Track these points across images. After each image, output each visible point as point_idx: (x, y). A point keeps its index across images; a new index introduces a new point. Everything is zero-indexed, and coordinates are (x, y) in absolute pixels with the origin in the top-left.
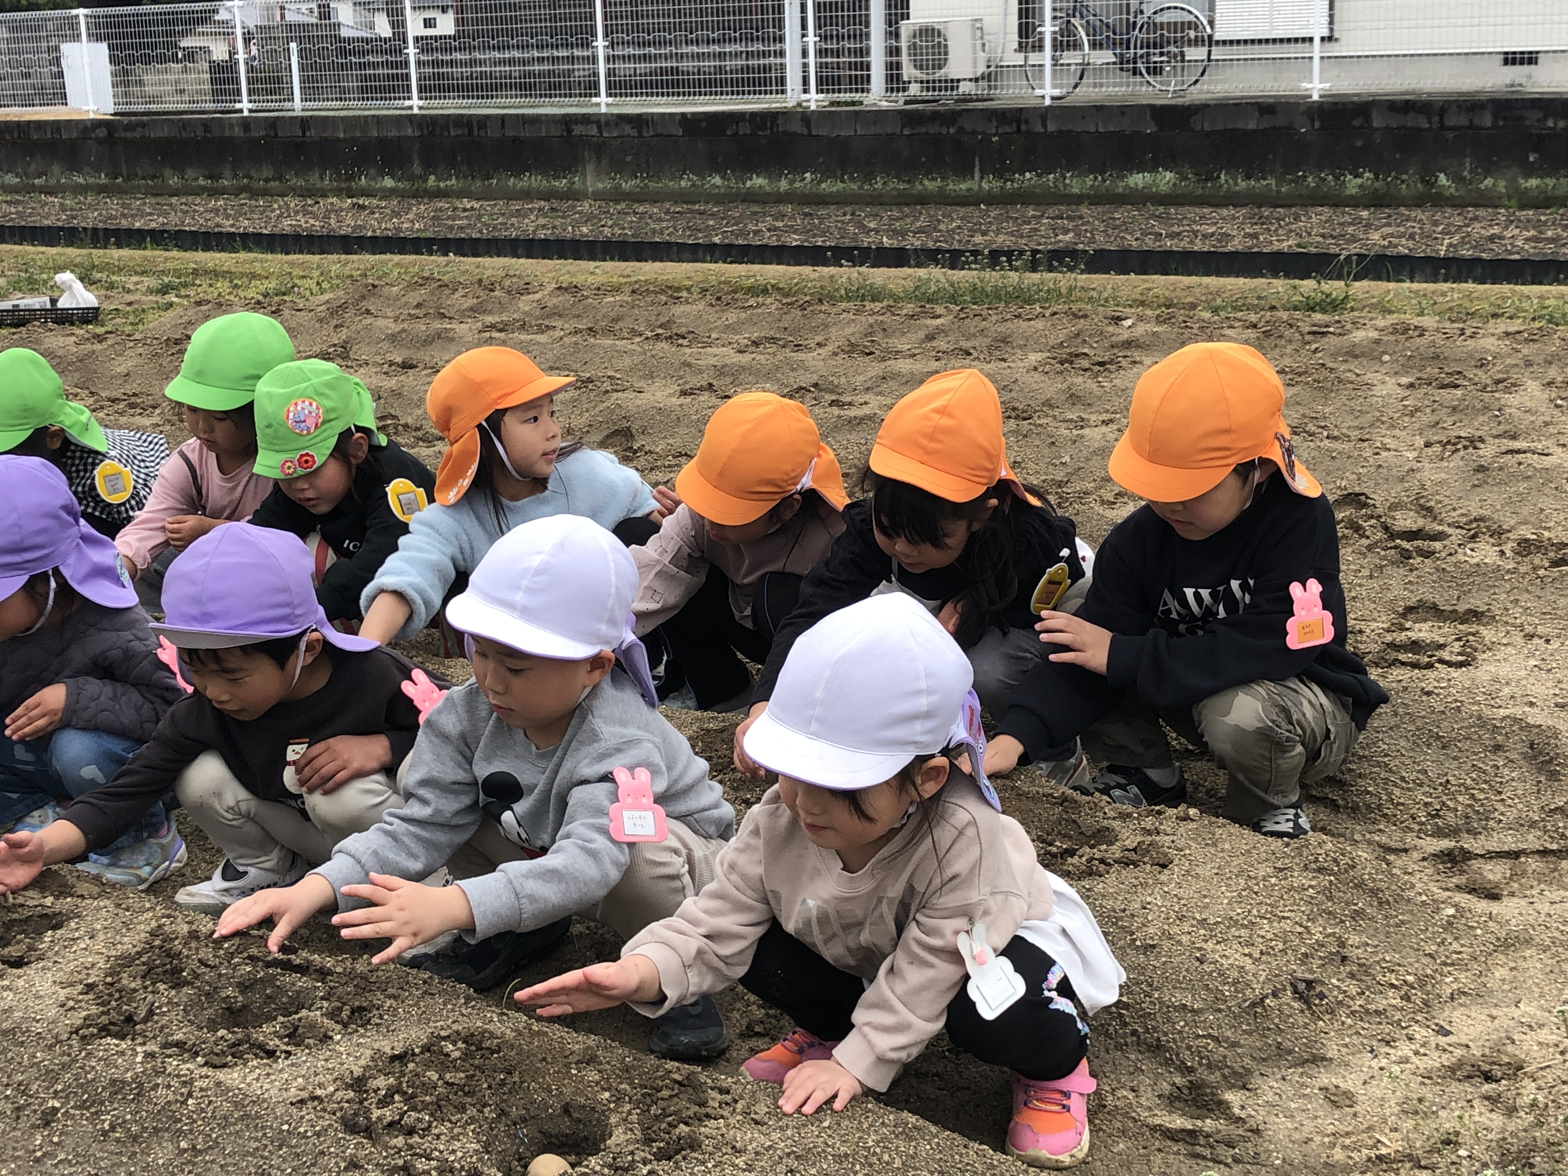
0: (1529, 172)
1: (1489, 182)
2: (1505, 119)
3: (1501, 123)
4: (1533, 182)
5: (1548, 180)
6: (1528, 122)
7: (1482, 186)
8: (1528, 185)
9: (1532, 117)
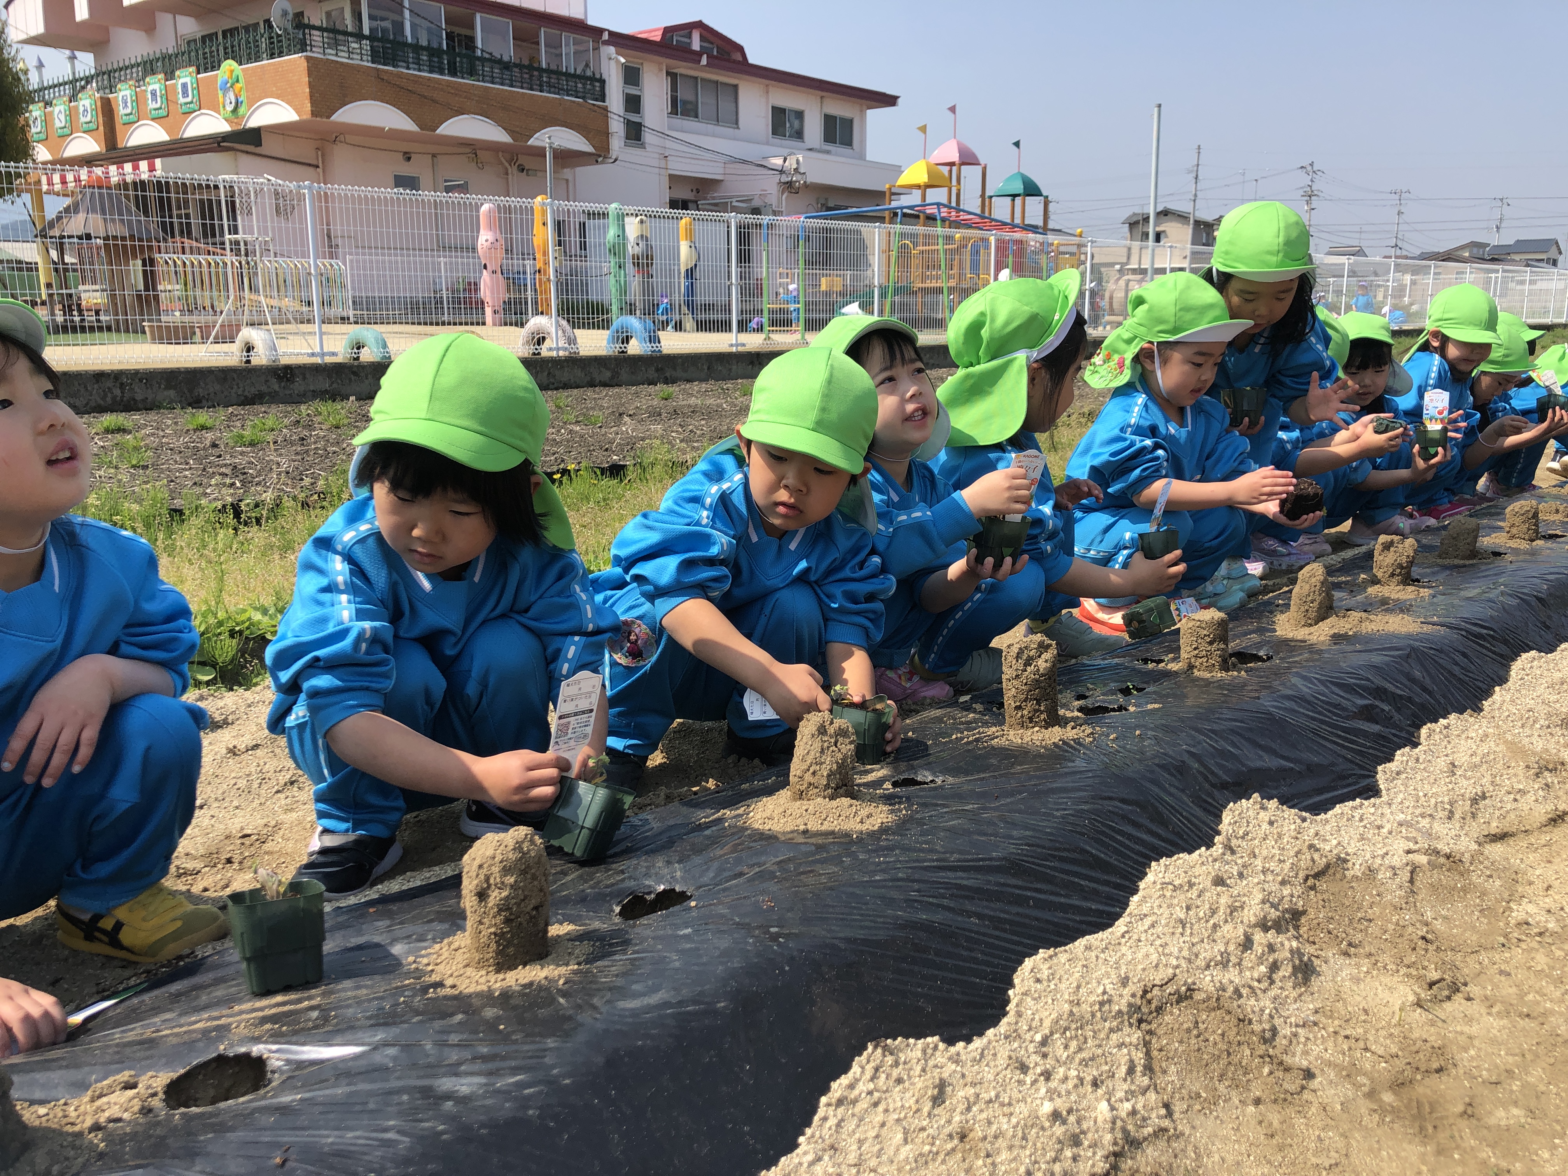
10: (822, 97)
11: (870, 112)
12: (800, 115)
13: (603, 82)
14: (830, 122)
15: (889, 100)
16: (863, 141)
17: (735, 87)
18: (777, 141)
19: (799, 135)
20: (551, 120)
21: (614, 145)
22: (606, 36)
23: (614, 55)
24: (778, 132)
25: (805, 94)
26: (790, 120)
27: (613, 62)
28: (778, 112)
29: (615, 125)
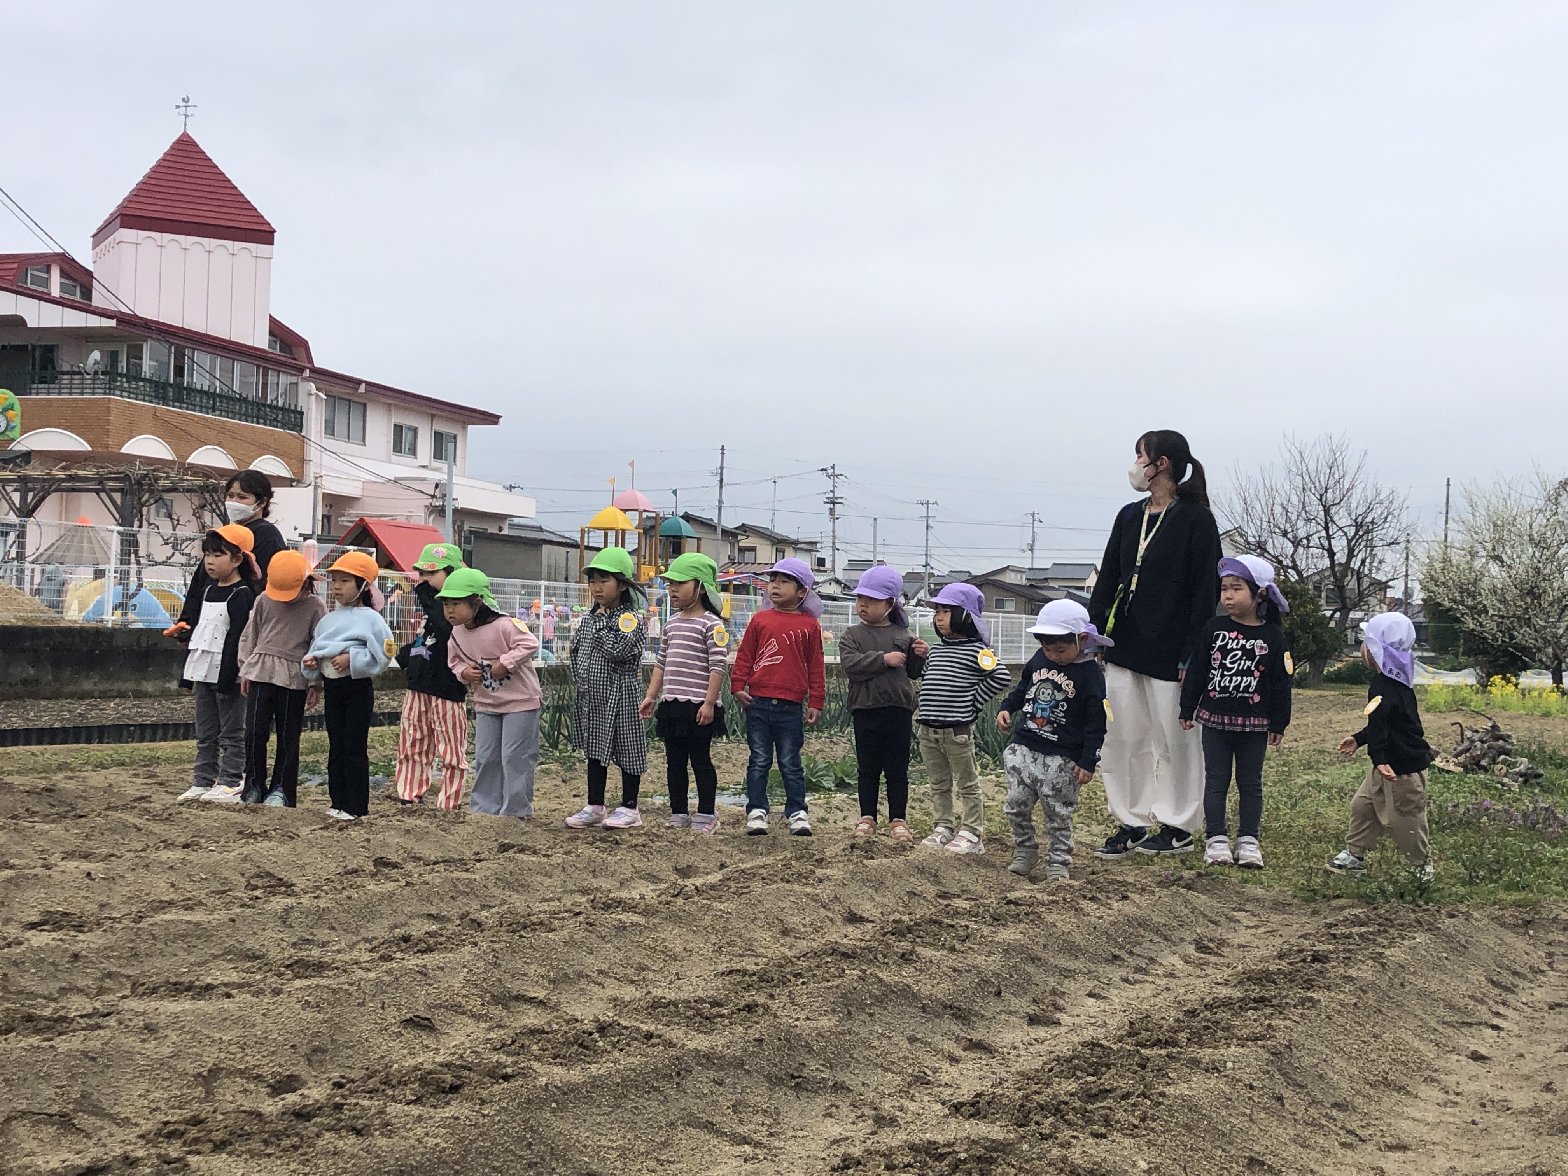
10: (432, 415)
11: (471, 428)
12: (415, 430)
13: (302, 413)
14: (439, 438)
15: (492, 419)
16: (464, 458)
17: (365, 405)
18: (395, 458)
19: (413, 452)
20: (265, 449)
21: (311, 471)
22: (307, 373)
23: (314, 391)
24: (398, 448)
25: (419, 413)
26: (407, 437)
27: (313, 397)
28: (398, 429)
29: (312, 453)
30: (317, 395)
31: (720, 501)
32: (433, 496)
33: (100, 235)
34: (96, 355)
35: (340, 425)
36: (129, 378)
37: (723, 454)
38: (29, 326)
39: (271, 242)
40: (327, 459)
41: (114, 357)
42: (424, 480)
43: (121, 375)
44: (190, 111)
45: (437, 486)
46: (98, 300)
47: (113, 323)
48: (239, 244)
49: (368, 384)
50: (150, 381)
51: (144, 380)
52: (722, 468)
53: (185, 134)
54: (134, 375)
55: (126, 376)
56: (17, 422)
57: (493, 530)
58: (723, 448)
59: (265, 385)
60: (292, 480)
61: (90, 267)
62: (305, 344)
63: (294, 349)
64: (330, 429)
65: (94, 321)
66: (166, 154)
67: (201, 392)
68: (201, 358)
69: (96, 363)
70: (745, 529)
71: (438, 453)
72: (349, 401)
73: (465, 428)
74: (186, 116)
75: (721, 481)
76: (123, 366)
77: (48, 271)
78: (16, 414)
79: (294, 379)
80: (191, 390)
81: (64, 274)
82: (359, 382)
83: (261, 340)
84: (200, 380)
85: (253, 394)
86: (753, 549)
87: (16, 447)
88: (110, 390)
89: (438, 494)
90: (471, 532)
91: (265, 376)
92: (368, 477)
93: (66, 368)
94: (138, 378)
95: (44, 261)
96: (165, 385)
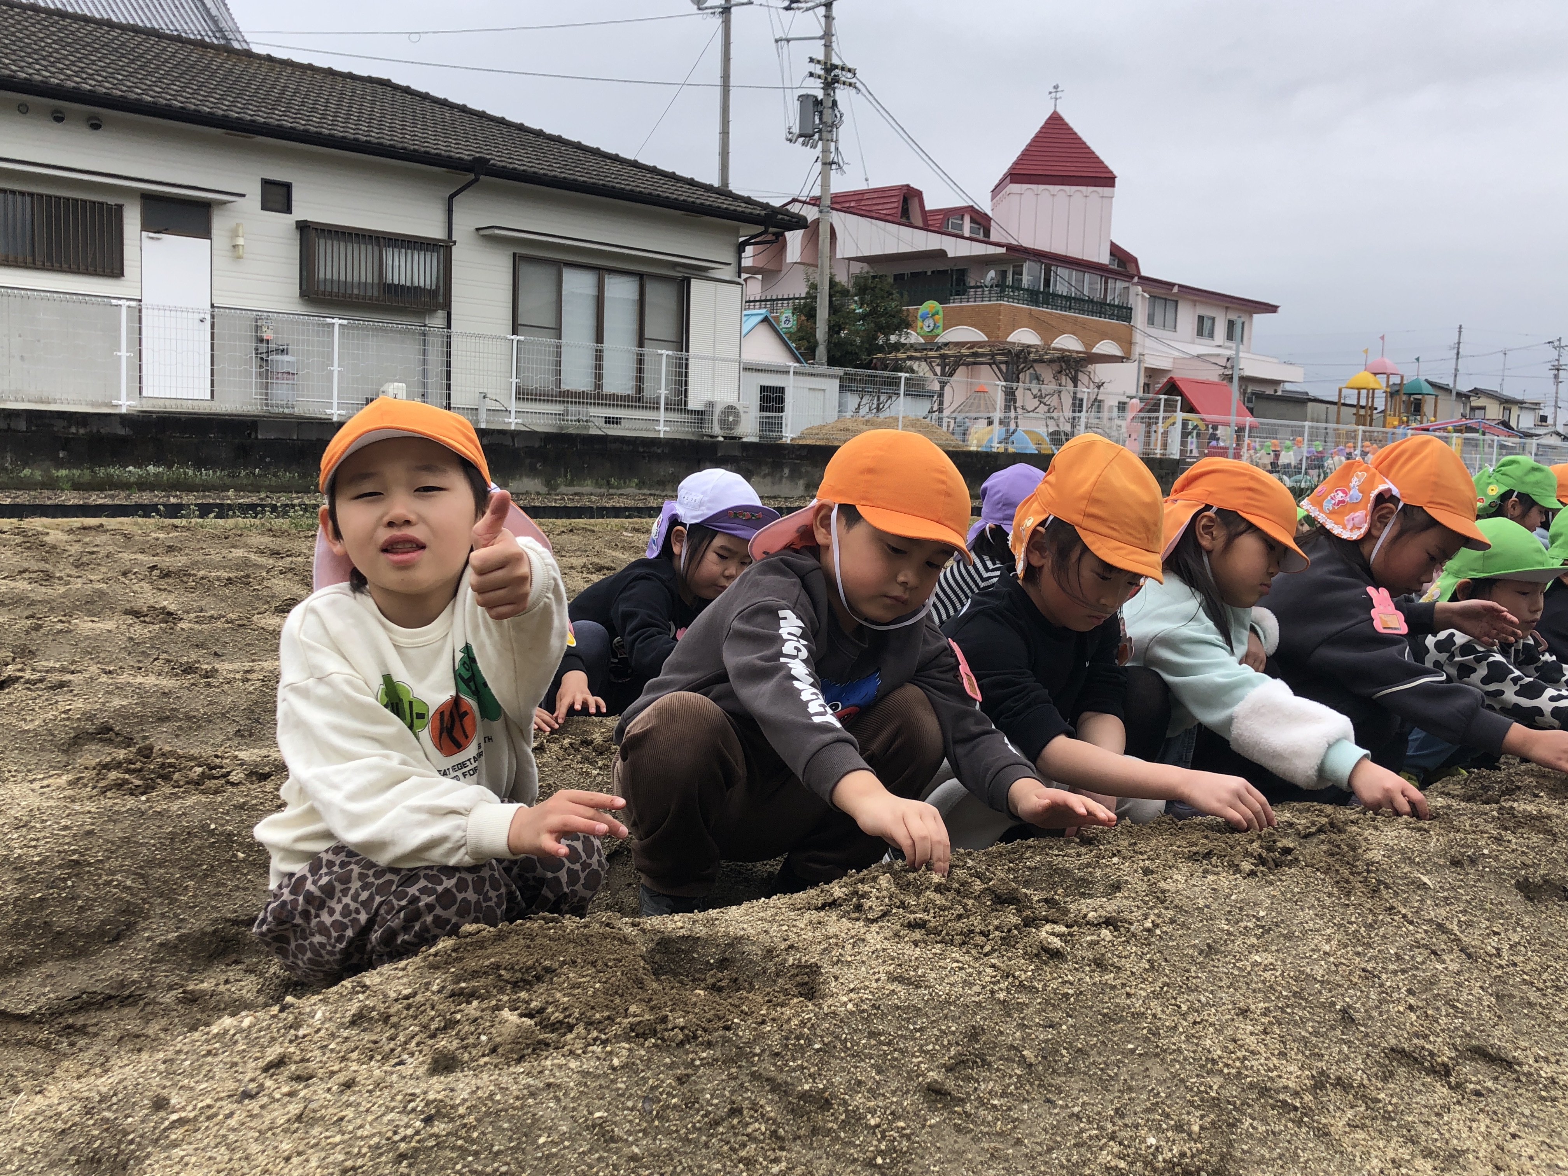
0: (60, 465)
1: (27, 472)
2: (37, 426)
3: (33, 428)
4: (63, 472)
5: (75, 471)
6: (56, 429)
7: (22, 475)
8: (59, 474)
9: (58, 426)
10: (1227, 308)
11: (1255, 316)
12: (1213, 319)
13: (1131, 309)
14: (1231, 324)
15: (1272, 309)
16: (1250, 339)
17: (1177, 302)
18: (1198, 340)
19: (1211, 335)
20: (1104, 336)
21: (1137, 350)
22: (1136, 279)
23: (1141, 292)
24: (1200, 333)
25: (1218, 306)
26: (1207, 324)
27: (1140, 297)
28: (1201, 319)
29: (1138, 337)
30: (1143, 296)
31: (1456, 370)
32: (1225, 367)
33: (996, 191)
34: (992, 274)
35: (1158, 318)
36: (1013, 288)
37: (1460, 332)
38: (950, 256)
39: (1112, 185)
40: (1148, 342)
41: (1004, 274)
42: (1219, 355)
43: (1008, 287)
44: (1059, 95)
45: (1228, 359)
46: (994, 237)
47: (1003, 250)
48: (1091, 189)
49: (1180, 286)
50: (1027, 290)
51: (1023, 289)
52: (1459, 343)
53: (1055, 112)
54: (1017, 286)
55: (1012, 287)
56: (940, 323)
57: (1269, 391)
58: (1460, 327)
59: (1106, 290)
60: (1123, 358)
61: (990, 214)
62: (1135, 261)
63: (1128, 265)
64: (1151, 321)
65: (991, 250)
66: (1042, 128)
67: (1061, 296)
68: (1062, 272)
69: (992, 279)
70: (1476, 392)
71: (1230, 336)
72: (1166, 299)
73: (1251, 316)
74: (1056, 99)
75: (1458, 353)
76: (1009, 280)
77: (962, 219)
78: (940, 317)
79: (1126, 284)
80: (1055, 295)
81: (973, 220)
82: (1173, 285)
83: (1104, 258)
84: (1061, 288)
85: (1098, 296)
86: (1484, 408)
87: (940, 340)
88: (1000, 298)
89: (1229, 365)
90: (1253, 394)
91: (1106, 283)
92: (1177, 354)
93: (972, 284)
94: (1020, 289)
95: (959, 212)
96: (1038, 292)
